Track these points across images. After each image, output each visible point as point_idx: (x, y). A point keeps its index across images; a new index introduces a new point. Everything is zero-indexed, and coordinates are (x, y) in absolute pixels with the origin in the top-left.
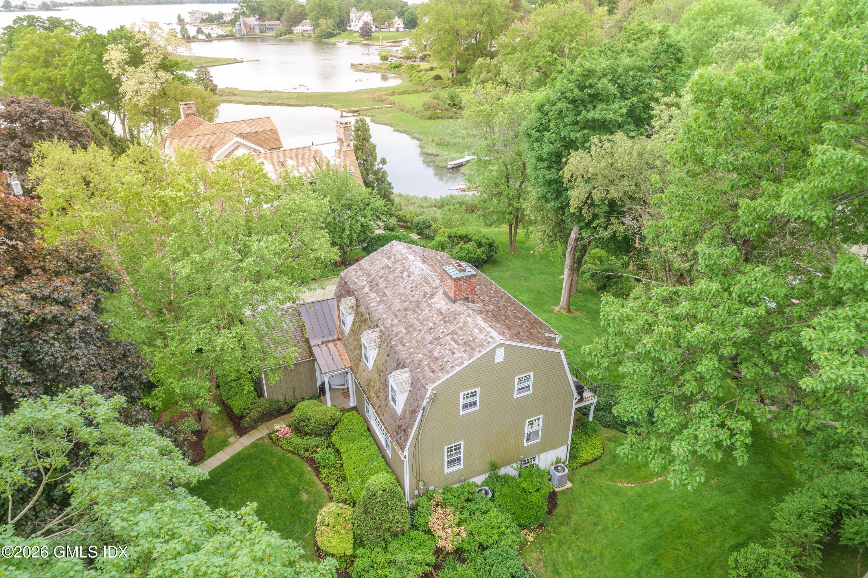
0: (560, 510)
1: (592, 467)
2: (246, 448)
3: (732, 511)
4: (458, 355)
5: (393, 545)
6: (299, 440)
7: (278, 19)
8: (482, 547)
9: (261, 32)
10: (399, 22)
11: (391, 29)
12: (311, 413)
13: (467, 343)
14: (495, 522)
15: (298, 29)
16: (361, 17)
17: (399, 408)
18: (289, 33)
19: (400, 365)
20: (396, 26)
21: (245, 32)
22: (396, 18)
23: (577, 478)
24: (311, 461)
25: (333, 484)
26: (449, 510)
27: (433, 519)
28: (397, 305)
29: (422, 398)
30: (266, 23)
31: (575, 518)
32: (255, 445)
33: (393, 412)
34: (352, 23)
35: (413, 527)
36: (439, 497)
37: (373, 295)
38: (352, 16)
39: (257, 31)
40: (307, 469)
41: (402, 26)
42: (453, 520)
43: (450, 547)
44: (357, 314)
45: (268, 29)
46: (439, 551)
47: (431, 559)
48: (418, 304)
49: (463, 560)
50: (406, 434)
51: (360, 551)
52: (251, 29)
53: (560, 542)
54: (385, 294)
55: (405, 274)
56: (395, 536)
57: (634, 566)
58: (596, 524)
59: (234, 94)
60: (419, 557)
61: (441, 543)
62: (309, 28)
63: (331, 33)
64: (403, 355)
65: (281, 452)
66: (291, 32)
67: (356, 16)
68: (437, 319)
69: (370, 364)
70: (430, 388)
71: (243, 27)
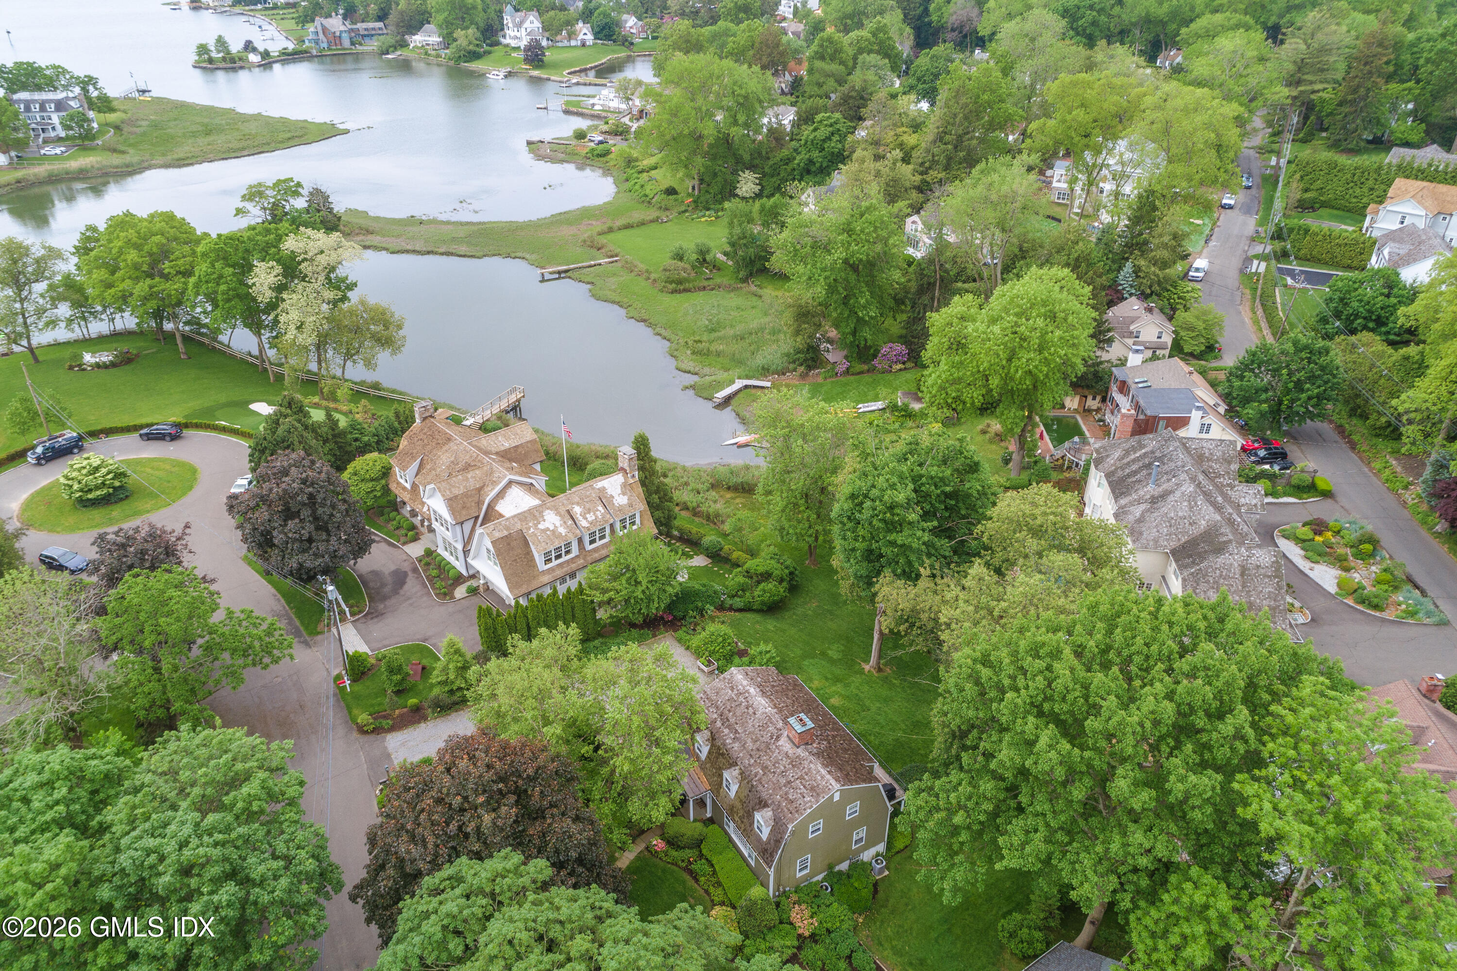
0: (881, 895)
1: (903, 855)
2: (632, 862)
3: (1008, 884)
4: (808, 799)
5: (769, 937)
6: (674, 853)
7: (380, 18)
8: (829, 931)
9: (353, 43)
10: (585, 31)
11: (573, 43)
12: (683, 830)
13: (812, 789)
14: (837, 913)
15: (416, 40)
16: (522, 23)
17: (765, 836)
18: (402, 46)
19: (763, 804)
20: (581, 37)
21: (325, 45)
22: (581, 24)
23: (892, 866)
24: (691, 872)
25: (712, 890)
26: (804, 907)
27: (793, 915)
28: (750, 745)
29: (785, 833)
30: (360, 26)
31: (892, 901)
32: (638, 858)
33: (759, 839)
34: (510, 32)
35: (781, 923)
36: (794, 897)
37: (726, 731)
38: (507, 19)
39: (346, 43)
40: (688, 877)
41: (589, 38)
42: (807, 913)
43: (807, 934)
44: (713, 745)
45: (363, 36)
46: (800, 936)
47: (796, 943)
48: (768, 745)
49: (816, 942)
50: (772, 855)
51: (747, 942)
52: (336, 39)
53: (882, 922)
54: (736, 732)
55: (751, 710)
56: (770, 929)
57: (933, 935)
58: (907, 905)
59: (369, 232)
60: (788, 943)
61: (800, 931)
62: (435, 39)
63: (475, 52)
64: (764, 795)
65: (662, 864)
66: (404, 44)
67: (513, 22)
68: (785, 762)
69: (732, 794)
70: (790, 827)
71: (321, 36)
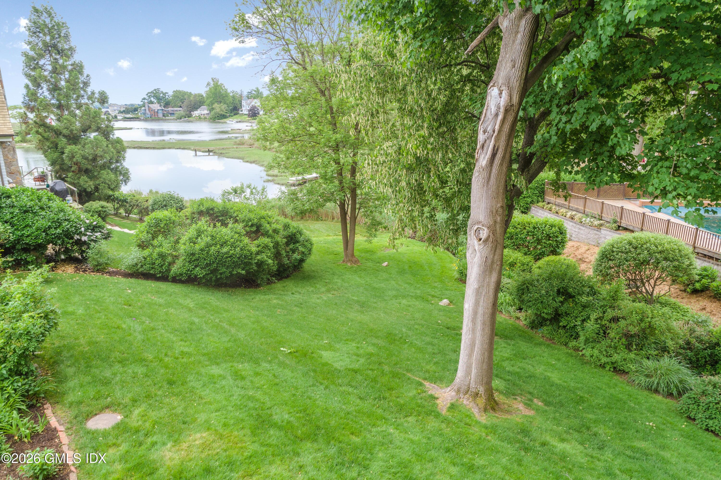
7: (180, 106)
9: (164, 116)
15: (196, 113)
16: (250, 103)
18: (189, 117)
21: (149, 116)
30: (170, 109)
34: (243, 108)
38: (244, 102)
39: (160, 115)
45: (170, 113)
52: (155, 113)
62: (206, 112)
63: (224, 115)
66: (190, 116)
71: (147, 111)
